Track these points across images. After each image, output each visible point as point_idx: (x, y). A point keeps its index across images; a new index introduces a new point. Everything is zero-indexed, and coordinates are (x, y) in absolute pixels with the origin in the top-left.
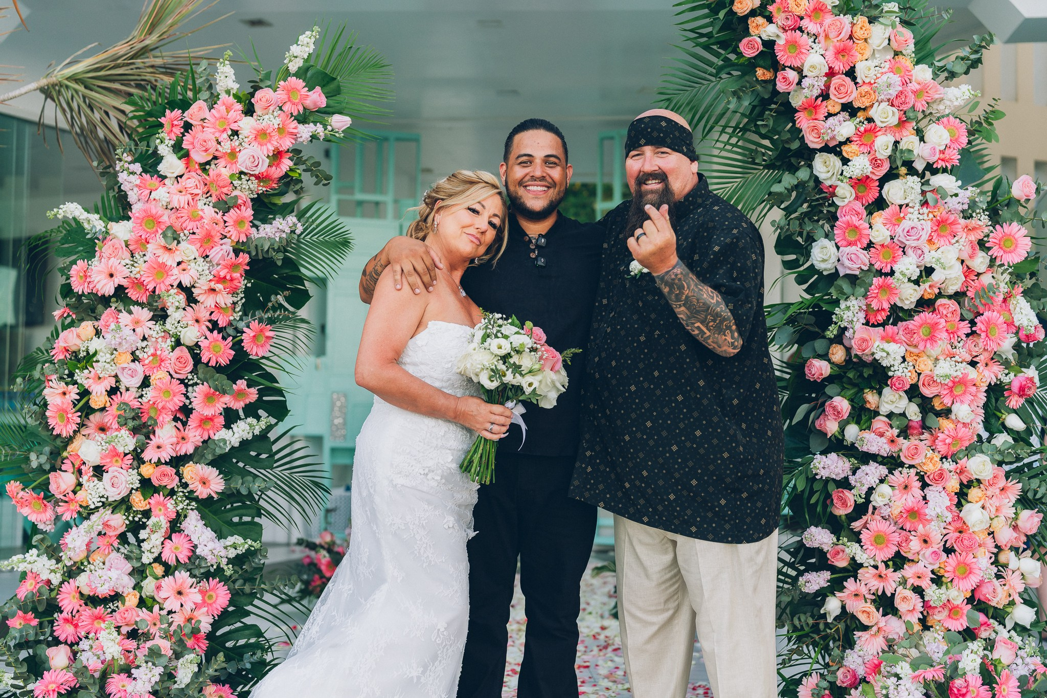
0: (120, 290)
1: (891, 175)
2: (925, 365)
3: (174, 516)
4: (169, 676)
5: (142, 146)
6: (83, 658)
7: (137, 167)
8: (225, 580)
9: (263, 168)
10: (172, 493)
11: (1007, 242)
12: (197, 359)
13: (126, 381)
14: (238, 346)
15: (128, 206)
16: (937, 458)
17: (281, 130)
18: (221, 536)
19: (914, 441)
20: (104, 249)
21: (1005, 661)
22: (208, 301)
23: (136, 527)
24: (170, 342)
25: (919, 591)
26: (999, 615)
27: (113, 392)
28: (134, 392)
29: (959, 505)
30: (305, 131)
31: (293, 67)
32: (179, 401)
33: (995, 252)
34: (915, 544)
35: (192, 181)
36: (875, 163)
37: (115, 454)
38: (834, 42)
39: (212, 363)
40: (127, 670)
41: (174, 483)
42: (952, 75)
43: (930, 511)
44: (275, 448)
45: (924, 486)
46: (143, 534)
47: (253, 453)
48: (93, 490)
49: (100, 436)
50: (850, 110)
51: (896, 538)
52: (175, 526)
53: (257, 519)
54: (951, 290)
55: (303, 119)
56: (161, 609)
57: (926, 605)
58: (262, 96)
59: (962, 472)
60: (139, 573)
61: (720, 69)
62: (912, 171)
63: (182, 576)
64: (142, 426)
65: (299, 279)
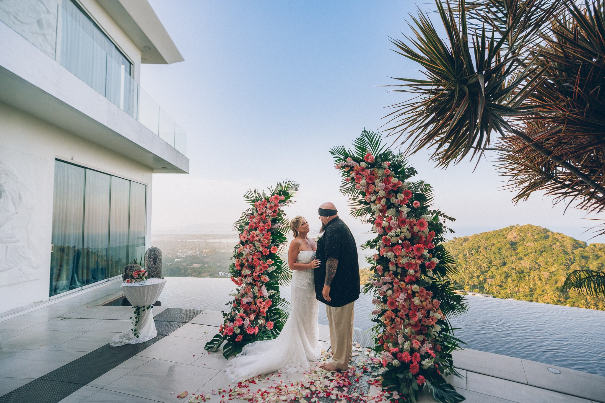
3: (260, 286)
12: (262, 254)
22: (263, 242)
24: (256, 251)
28: (251, 261)
39: (265, 255)
41: (259, 280)
44: (282, 269)
53: (278, 286)
56: (257, 306)
64: (252, 268)
65: (283, 235)
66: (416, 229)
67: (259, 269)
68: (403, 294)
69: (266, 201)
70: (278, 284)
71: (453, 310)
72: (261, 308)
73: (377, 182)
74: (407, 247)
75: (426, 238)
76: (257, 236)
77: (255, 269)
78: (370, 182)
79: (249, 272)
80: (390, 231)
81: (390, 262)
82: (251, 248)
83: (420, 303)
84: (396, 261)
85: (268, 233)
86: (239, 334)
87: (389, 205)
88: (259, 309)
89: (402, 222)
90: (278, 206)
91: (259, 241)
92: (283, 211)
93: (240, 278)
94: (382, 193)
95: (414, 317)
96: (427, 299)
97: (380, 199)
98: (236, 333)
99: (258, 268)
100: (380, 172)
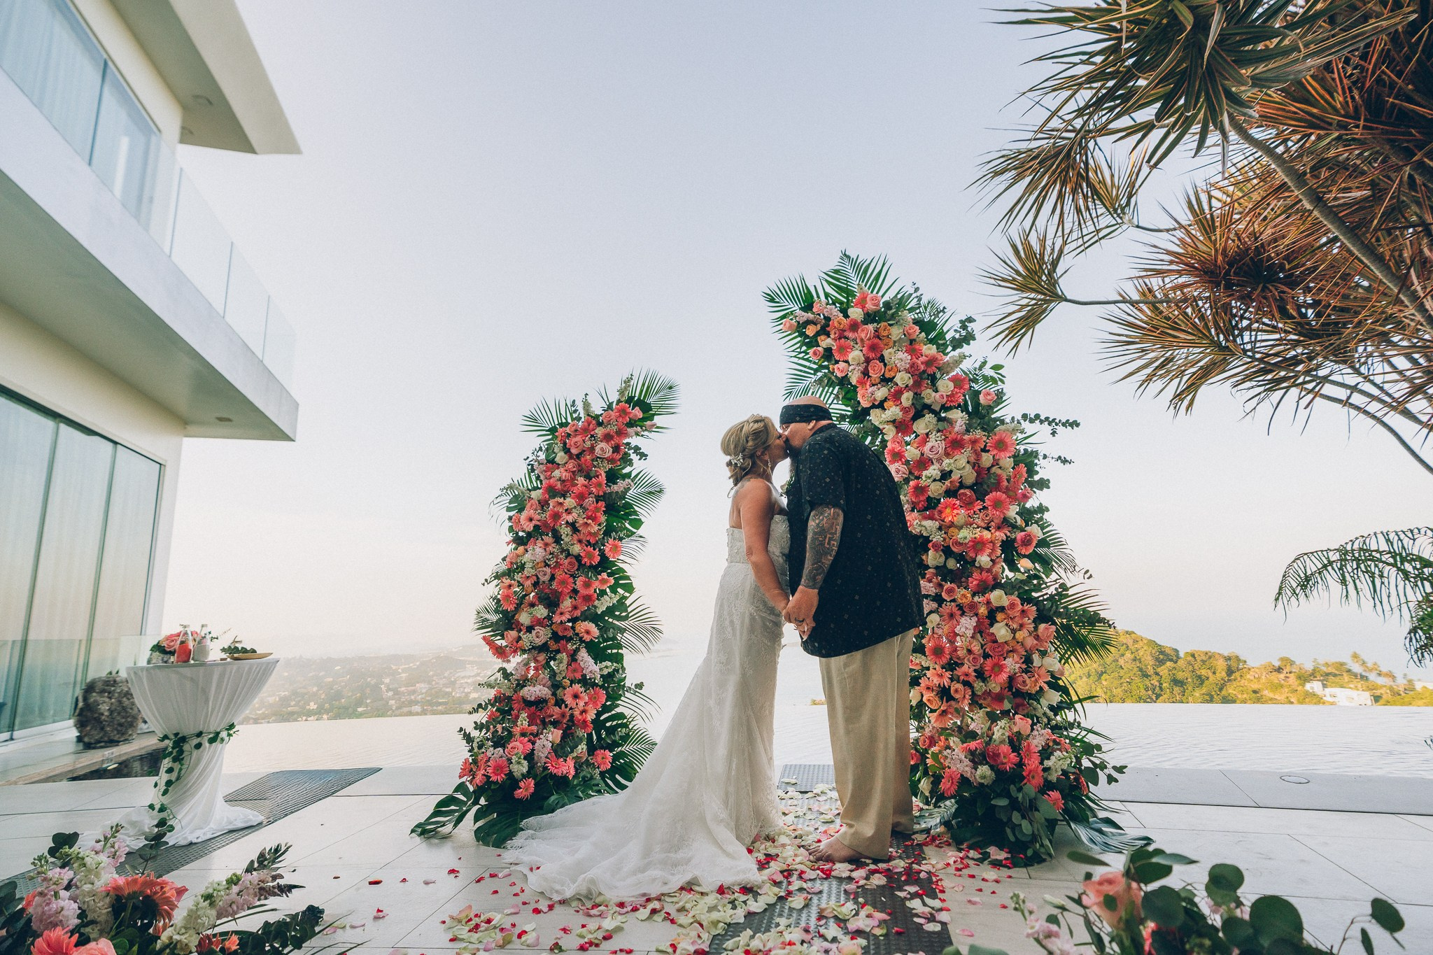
0: (536, 528)
3: (572, 652)
10: (571, 639)
12: (579, 562)
14: (602, 554)
17: (618, 432)
18: (598, 662)
20: (527, 506)
22: (583, 530)
23: (551, 660)
24: (565, 554)
27: (535, 584)
28: (546, 584)
30: (631, 432)
32: (571, 587)
35: (571, 465)
37: (537, 620)
39: (588, 564)
41: (570, 633)
44: (629, 610)
47: (617, 613)
48: (527, 641)
49: (530, 609)
52: (572, 658)
53: (620, 651)
55: (630, 425)
56: (566, 706)
58: (607, 416)
60: (555, 686)
64: (552, 602)
65: (635, 513)
66: (986, 459)
67: (570, 605)
68: (968, 618)
69: (594, 422)
70: (619, 646)
71: (1083, 649)
72: (577, 713)
73: (890, 353)
74: (967, 505)
75: (1008, 481)
76: (568, 511)
77: (557, 605)
78: (871, 355)
79: (541, 611)
80: (926, 469)
81: (930, 544)
82: (550, 549)
83: (1009, 636)
84: (945, 539)
85: (600, 503)
86: (524, 776)
87: (920, 410)
88: (572, 716)
89: (955, 445)
90: (626, 435)
91: (573, 526)
92: (637, 449)
93: (513, 634)
94: (902, 379)
95: (997, 675)
96: (1022, 626)
97: (897, 396)
98: (515, 774)
99: (567, 603)
100: (896, 333)
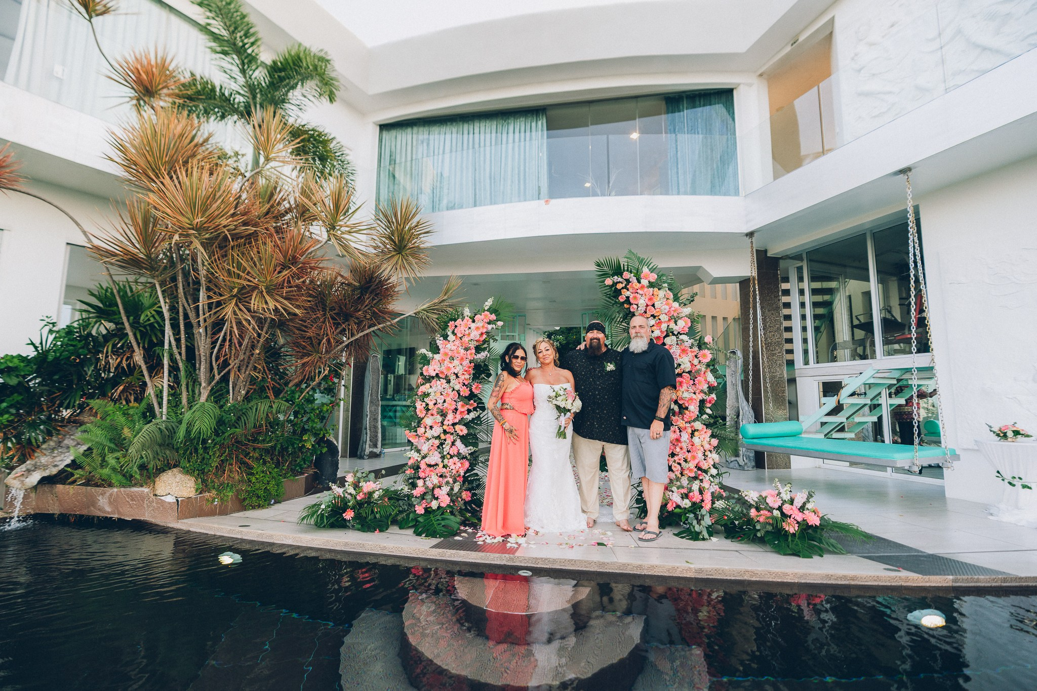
0: (437, 375)
1: (667, 336)
2: (680, 394)
3: (453, 440)
4: (452, 489)
5: (443, 332)
6: (427, 483)
7: (442, 338)
8: (467, 460)
9: (478, 338)
10: (452, 434)
11: (704, 356)
12: (459, 394)
13: (439, 401)
14: (471, 390)
15: (439, 350)
16: (684, 422)
17: (483, 327)
18: (466, 446)
19: (676, 417)
20: (432, 363)
21: (707, 487)
22: (462, 377)
23: (442, 444)
24: (451, 389)
25: (679, 464)
26: (706, 472)
27: (435, 404)
28: (441, 404)
29: (692, 437)
30: (490, 327)
31: (486, 309)
32: (454, 407)
33: (700, 359)
34: (678, 449)
35: (458, 342)
36: (661, 332)
37: (436, 422)
38: (648, 297)
39: (464, 395)
40: (440, 487)
41: (453, 431)
42: (685, 305)
43: (682, 439)
45: (680, 431)
46: (444, 446)
47: (476, 421)
48: (429, 434)
49: (431, 417)
50: (653, 316)
51: (672, 448)
52: (453, 444)
53: (477, 441)
54: (687, 370)
55: (489, 323)
56: (449, 468)
57: (682, 468)
58: (477, 317)
59: (692, 427)
60: (443, 457)
61: (613, 304)
62: (674, 334)
63: (455, 459)
64: (443, 414)
65: (489, 370)
67: (453, 416)
69: (470, 320)
72: (454, 472)
76: (455, 367)
77: (446, 416)
82: (444, 386)
91: (456, 374)
93: (422, 429)
